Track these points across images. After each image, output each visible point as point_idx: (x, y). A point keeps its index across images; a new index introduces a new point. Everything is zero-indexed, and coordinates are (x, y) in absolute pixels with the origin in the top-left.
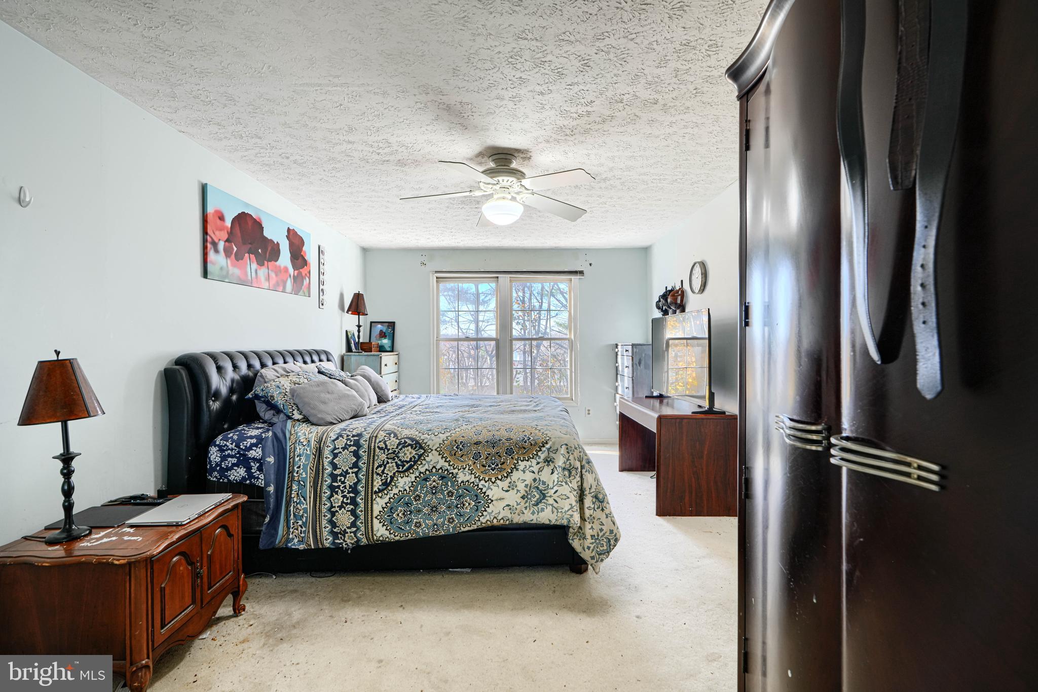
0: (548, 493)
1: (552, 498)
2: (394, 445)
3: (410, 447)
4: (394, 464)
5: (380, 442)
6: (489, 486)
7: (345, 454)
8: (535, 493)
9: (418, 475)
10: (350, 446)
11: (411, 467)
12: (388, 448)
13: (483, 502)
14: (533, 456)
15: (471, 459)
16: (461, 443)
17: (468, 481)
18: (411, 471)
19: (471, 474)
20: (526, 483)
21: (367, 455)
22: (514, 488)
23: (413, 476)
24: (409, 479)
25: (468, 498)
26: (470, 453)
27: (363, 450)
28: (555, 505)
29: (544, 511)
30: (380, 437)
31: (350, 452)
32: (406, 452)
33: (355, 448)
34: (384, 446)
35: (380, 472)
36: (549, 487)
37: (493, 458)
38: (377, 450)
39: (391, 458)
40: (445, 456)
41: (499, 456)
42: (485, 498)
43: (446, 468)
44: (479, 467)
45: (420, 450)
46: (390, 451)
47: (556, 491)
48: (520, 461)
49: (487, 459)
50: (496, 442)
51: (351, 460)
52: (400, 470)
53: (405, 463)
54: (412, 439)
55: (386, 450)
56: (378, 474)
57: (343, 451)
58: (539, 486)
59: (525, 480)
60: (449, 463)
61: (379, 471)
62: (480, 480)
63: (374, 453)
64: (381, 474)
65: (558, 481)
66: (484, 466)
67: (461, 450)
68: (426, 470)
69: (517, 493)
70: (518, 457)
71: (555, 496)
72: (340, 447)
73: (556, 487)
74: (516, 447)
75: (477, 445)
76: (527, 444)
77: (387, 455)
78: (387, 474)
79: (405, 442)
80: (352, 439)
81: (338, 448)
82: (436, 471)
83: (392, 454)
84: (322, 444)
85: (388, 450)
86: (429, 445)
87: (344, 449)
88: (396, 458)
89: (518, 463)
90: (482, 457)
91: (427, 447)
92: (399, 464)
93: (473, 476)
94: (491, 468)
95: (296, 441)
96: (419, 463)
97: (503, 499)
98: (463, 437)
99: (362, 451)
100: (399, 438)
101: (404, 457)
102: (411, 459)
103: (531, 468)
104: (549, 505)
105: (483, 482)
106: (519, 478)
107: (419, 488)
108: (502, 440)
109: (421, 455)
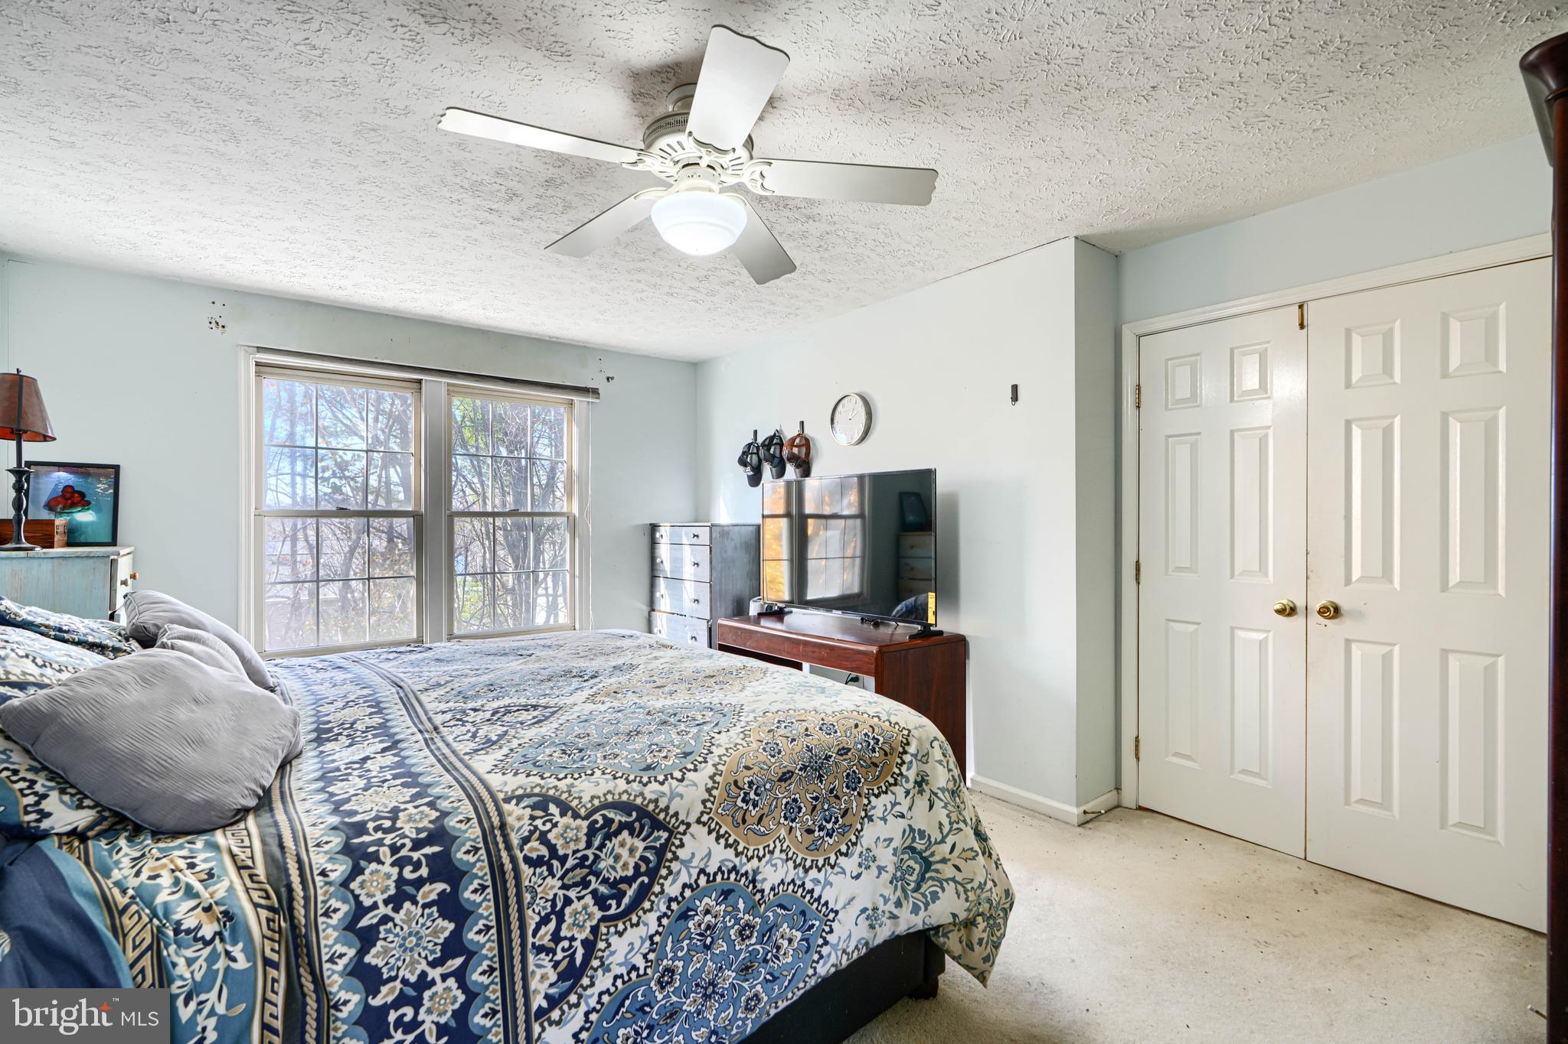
0: (933, 854)
1: (949, 863)
2: (577, 840)
3: (625, 833)
4: (589, 900)
5: (526, 840)
6: (826, 879)
7: (408, 921)
8: (911, 863)
9: (663, 908)
10: (419, 883)
11: (644, 892)
12: (561, 852)
13: (817, 923)
14: (896, 780)
15: (782, 820)
16: (750, 787)
17: (782, 882)
18: (647, 905)
19: (787, 860)
20: (894, 845)
21: (491, 896)
22: (871, 863)
23: (651, 918)
24: (642, 931)
25: (785, 925)
26: (776, 807)
27: (475, 884)
28: (959, 877)
29: (939, 898)
30: (517, 825)
31: (425, 906)
32: (618, 850)
33: (440, 886)
34: (544, 851)
35: (546, 941)
36: (933, 840)
37: (826, 807)
38: (526, 870)
39: (576, 885)
40: (722, 832)
41: (837, 797)
42: (820, 912)
43: (730, 865)
44: (800, 839)
45: (656, 834)
46: (570, 862)
47: (954, 846)
48: (873, 798)
49: (815, 813)
50: (822, 763)
51: (435, 933)
52: (612, 911)
53: (623, 886)
54: (625, 807)
55: (555, 863)
56: (540, 949)
57: (396, 910)
58: (914, 845)
59: (891, 840)
60: (736, 849)
61: (542, 938)
62: (806, 871)
63: (518, 885)
64: (552, 945)
65: (951, 823)
66: (810, 831)
67: (755, 805)
68: (685, 886)
69: (880, 873)
70: (868, 789)
71: (954, 858)
72: (380, 898)
73: (950, 836)
74: (862, 766)
75: (785, 781)
76: (877, 755)
77: (562, 878)
78: (572, 939)
79: (608, 822)
80: (416, 855)
81: (375, 906)
82: (708, 881)
83: (578, 871)
84: (299, 913)
85: (563, 860)
86: (676, 814)
87: (396, 901)
88: (592, 878)
89: (870, 802)
90: (804, 810)
91: (673, 820)
92: (603, 895)
93: (791, 864)
94: (825, 831)
95: (158, 936)
96: (664, 872)
97: (854, 898)
98: (747, 768)
99: (471, 888)
100: (583, 812)
101: (614, 868)
102: (637, 867)
103: (897, 808)
104: (947, 880)
105: (813, 873)
106: (878, 838)
107: (668, 949)
108: (831, 757)
109: (664, 847)
